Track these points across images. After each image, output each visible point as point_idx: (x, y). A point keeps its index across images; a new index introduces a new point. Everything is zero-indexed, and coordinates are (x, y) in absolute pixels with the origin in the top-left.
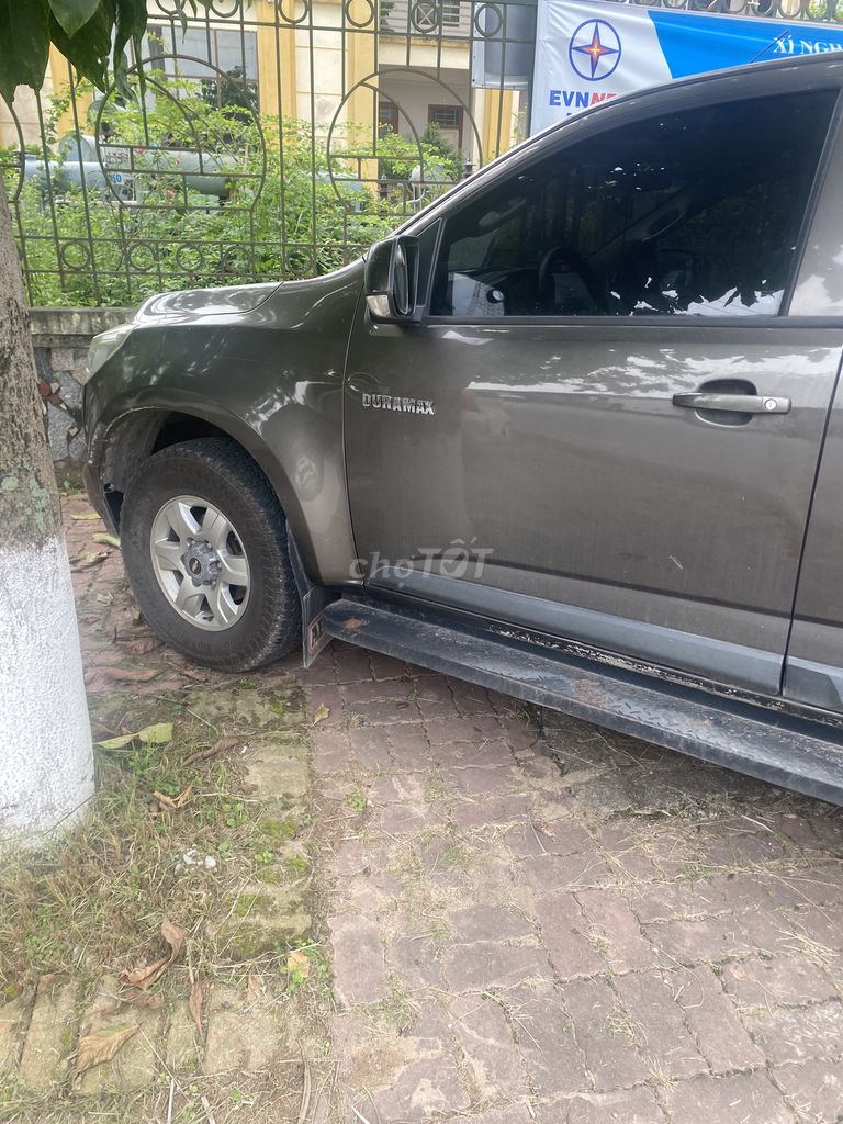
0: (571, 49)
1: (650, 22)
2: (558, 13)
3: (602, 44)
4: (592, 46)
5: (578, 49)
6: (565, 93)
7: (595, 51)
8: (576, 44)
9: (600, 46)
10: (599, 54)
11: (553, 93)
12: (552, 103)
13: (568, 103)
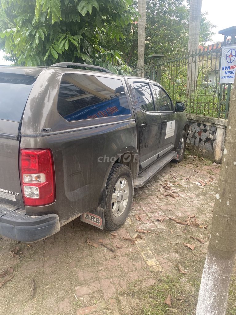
2: (225, 50)
3: (232, 54)
4: (230, 55)
6: (225, 67)
7: (231, 56)
8: (227, 56)
10: (232, 57)
11: (223, 67)
12: (223, 70)
13: (226, 69)
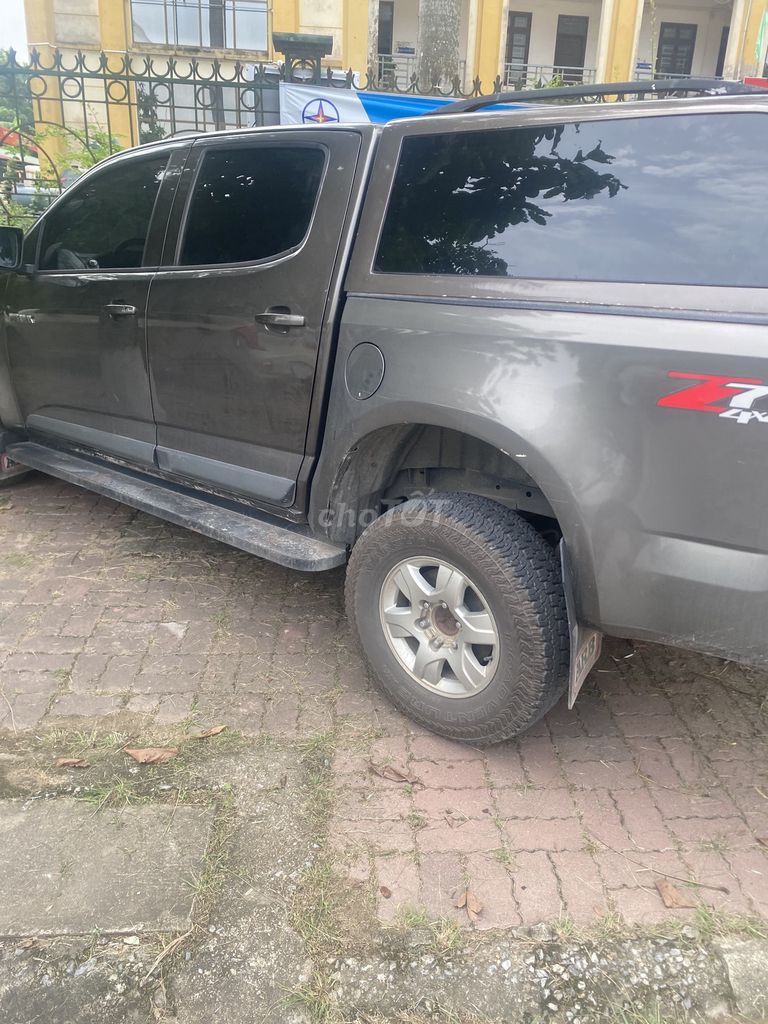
0: (303, 117)
1: (359, 100)
3: (325, 114)
5: (308, 118)
7: (320, 119)
8: (307, 114)
9: (323, 116)
